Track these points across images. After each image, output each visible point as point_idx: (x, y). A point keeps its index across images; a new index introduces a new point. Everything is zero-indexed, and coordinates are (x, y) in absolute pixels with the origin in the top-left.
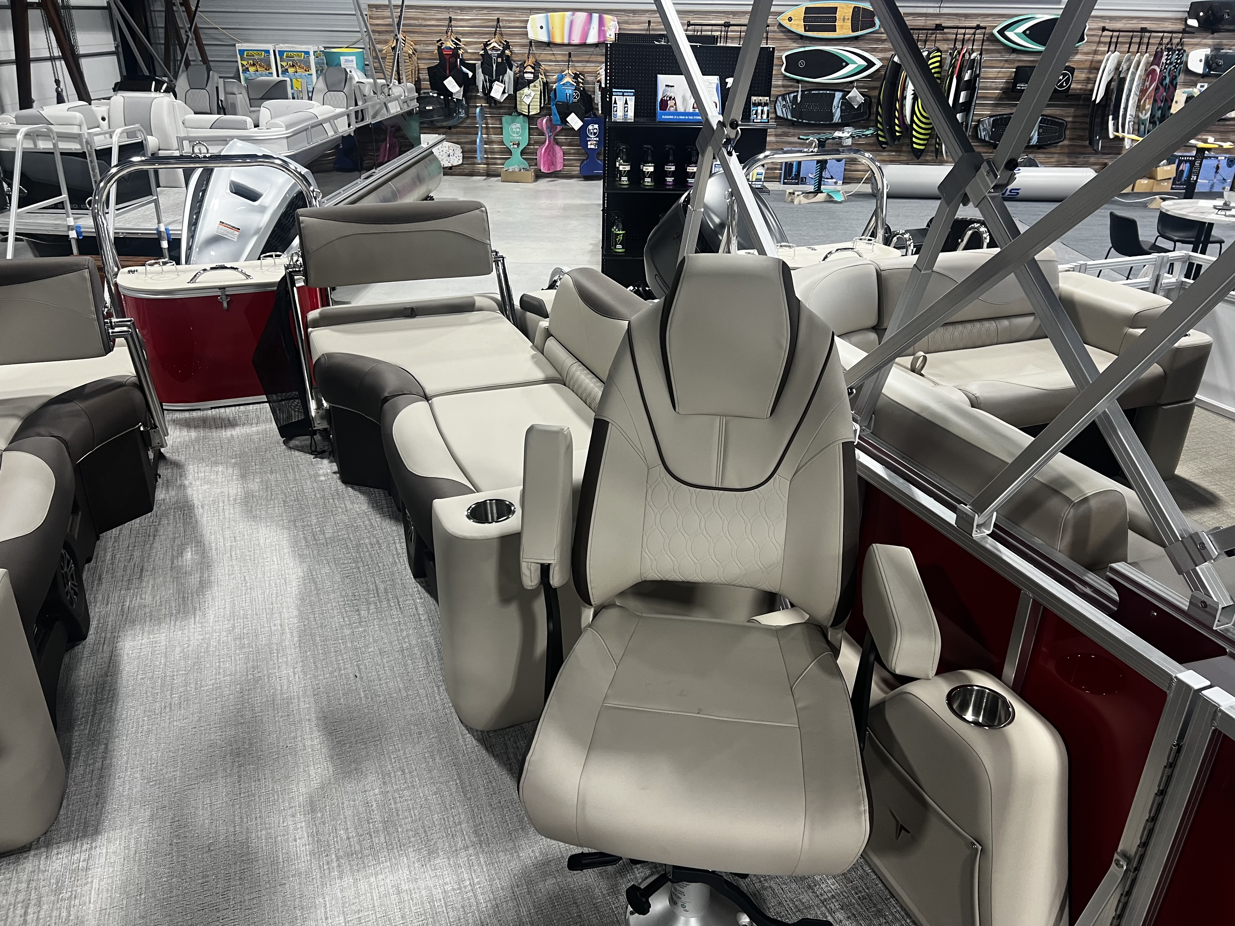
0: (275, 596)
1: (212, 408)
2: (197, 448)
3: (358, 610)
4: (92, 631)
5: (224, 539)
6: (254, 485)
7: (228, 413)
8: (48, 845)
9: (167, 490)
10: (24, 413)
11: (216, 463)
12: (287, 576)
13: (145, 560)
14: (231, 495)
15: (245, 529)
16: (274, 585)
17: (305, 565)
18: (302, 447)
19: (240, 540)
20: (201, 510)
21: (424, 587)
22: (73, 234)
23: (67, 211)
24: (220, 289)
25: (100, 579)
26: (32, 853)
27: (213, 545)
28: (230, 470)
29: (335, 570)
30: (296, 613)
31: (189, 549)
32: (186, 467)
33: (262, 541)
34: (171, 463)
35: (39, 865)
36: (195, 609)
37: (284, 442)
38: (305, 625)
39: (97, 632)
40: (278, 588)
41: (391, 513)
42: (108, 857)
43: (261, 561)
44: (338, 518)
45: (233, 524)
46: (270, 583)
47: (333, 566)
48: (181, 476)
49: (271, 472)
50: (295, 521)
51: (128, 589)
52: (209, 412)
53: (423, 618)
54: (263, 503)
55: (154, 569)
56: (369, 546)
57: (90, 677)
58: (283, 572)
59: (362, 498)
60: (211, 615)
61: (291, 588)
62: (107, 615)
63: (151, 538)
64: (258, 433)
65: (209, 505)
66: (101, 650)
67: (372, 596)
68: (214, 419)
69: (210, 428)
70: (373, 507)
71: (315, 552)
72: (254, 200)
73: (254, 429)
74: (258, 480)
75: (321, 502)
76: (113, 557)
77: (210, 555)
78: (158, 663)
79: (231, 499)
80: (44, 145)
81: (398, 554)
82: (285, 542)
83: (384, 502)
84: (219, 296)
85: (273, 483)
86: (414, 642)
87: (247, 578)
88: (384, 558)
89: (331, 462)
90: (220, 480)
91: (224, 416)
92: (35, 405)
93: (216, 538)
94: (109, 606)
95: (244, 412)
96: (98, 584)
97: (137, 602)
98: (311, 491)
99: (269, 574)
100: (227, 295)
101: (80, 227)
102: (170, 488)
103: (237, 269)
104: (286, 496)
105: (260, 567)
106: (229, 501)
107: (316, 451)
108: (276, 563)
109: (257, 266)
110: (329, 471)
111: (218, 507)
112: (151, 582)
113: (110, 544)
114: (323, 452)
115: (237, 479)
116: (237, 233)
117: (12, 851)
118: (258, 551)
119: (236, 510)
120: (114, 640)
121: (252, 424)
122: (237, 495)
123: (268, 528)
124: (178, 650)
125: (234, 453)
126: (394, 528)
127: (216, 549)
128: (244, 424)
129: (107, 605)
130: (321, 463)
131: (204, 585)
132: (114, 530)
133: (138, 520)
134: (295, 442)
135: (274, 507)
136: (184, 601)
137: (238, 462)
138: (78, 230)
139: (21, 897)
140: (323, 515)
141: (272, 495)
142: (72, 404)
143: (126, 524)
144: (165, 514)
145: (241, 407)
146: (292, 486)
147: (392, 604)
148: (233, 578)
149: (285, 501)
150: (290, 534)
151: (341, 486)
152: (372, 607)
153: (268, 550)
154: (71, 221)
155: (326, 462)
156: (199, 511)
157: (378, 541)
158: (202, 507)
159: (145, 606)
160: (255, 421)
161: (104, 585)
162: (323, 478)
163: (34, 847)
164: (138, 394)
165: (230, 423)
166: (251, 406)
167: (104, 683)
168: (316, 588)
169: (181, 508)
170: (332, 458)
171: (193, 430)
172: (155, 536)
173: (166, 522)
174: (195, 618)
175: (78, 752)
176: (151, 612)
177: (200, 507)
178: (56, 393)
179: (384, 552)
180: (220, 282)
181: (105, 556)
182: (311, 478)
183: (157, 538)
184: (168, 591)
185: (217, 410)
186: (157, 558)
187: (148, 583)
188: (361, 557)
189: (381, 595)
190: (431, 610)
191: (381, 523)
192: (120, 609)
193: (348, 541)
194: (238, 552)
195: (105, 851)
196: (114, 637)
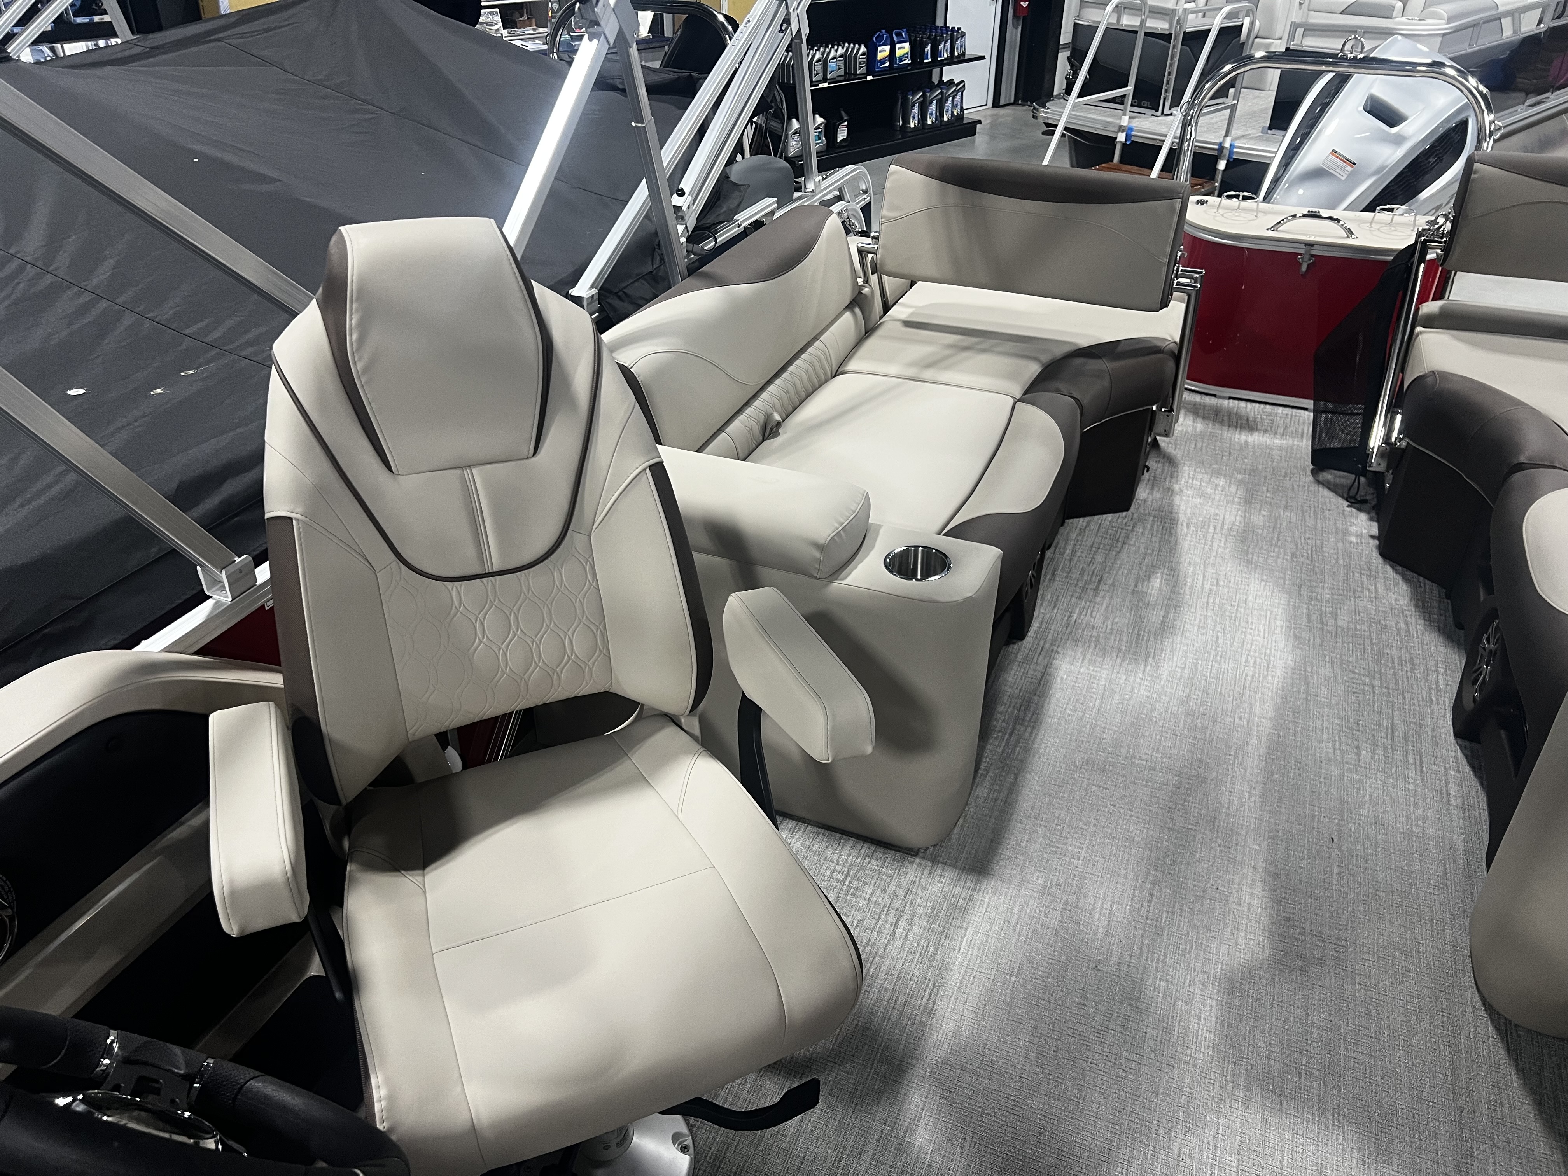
0: (1250, 679)
1: (1230, 398)
2: (1199, 446)
3: (1357, 747)
4: (1031, 633)
5: (1204, 576)
6: (1259, 518)
7: (1248, 410)
8: (935, 860)
9: (1152, 489)
10: (1046, 358)
11: (1218, 473)
12: (1272, 658)
13: (1107, 569)
14: (1227, 521)
15: (1233, 575)
16: (1252, 662)
17: (1299, 652)
18: (1336, 485)
19: (1223, 587)
20: (1185, 529)
21: (1466, 756)
22: (1121, 137)
23: (1126, 108)
24: (1306, 245)
25: (1053, 574)
26: (918, 860)
27: (1189, 580)
28: (1233, 489)
29: (1339, 677)
30: (1270, 714)
31: (1159, 575)
32: (1180, 467)
33: (1250, 598)
34: (1164, 456)
35: (921, 878)
36: (1148, 654)
37: (1313, 472)
38: (1279, 736)
39: (1036, 637)
40: (1257, 670)
41: (1442, 626)
42: (988, 910)
43: (1243, 624)
44: (1360, 604)
45: (1221, 561)
46: (1247, 659)
47: (1338, 671)
48: (1172, 477)
49: (1286, 508)
50: (1300, 586)
51: (1080, 598)
52: (1226, 402)
53: (1453, 802)
54: (1265, 547)
55: (1113, 585)
56: (1396, 661)
57: (1017, 688)
58: (1268, 651)
59: (1404, 587)
60: (1165, 670)
61: (1272, 676)
62: (1051, 621)
63: (1119, 545)
64: (1280, 448)
65: (1196, 526)
66: (1035, 661)
67: (1383, 735)
68: (1230, 413)
69: (1222, 423)
70: (1417, 606)
71: (1318, 641)
72: (1392, 125)
73: (1278, 441)
74: (1265, 513)
75: (1342, 572)
76: (1074, 552)
77: (1182, 591)
78: (1091, 704)
79: (1226, 527)
80: (1129, 21)
81: (1438, 690)
82: (1280, 610)
83: (1435, 604)
84: (1301, 254)
85: (1284, 524)
86: (1430, 832)
87: (1220, 641)
88: (1415, 686)
89: (1371, 519)
90: (1217, 497)
91: (1243, 412)
92: (1059, 352)
93: (1194, 572)
94: (1056, 611)
95: (1270, 414)
96: (1050, 580)
97: (1085, 619)
98: (1332, 551)
99: (1249, 646)
100: (1312, 256)
101: (1131, 129)
102: (1156, 489)
103: (1338, 220)
104: (1297, 548)
105: (1239, 632)
106: (1222, 528)
107: (1354, 498)
108: (1262, 634)
109: (1364, 222)
110: (1365, 531)
111: (1207, 532)
112: (1106, 601)
113: (1073, 536)
114: (1364, 501)
115: (1239, 503)
116: (1349, 168)
117: (899, 847)
118: (1243, 610)
119: (1228, 545)
120: (1051, 655)
121: (1276, 433)
122: (1234, 524)
123: (1263, 583)
124: (1117, 699)
125: (1244, 467)
126: (1442, 649)
127: (1192, 587)
128: (1265, 431)
129: (1054, 608)
130: (1357, 518)
131: (1165, 629)
132: (1081, 519)
133: (1110, 517)
134: (1328, 476)
135: (1278, 557)
136: (1138, 639)
137: (1247, 480)
138: (1129, 132)
139: (897, 904)
140: (1341, 592)
141: (1278, 539)
142: (1100, 361)
143: (1096, 517)
144: (1141, 520)
145: (1268, 407)
146: (1307, 536)
147: (1411, 760)
148: (1202, 634)
149: (1293, 555)
150: (1289, 601)
151: (1376, 560)
152: (1380, 751)
153: (1255, 613)
154: (1125, 121)
155: (1363, 516)
156: (1182, 530)
157: (1411, 658)
158: (1188, 526)
159: (1093, 627)
160: (1281, 430)
161: (1056, 583)
162: (1354, 539)
163: (921, 855)
164: (1171, 364)
165: (1248, 425)
166: (1281, 409)
167: (1030, 702)
168: (1307, 692)
169: (1163, 519)
170: (1374, 514)
171: (1200, 420)
172: (1124, 543)
173: (1141, 530)
174: (1145, 666)
175: (987, 771)
176: (1098, 636)
177: (1185, 524)
178: (1084, 343)
179: (1416, 678)
180: (1311, 235)
181: (1065, 549)
182: (1337, 533)
183: (1126, 547)
184: (1122, 620)
185: (1236, 402)
186: (1120, 573)
187: (1103, 601)
188: (1381, 673)
189: (1396, 739)
190: (1469, 796)
191: (1423, 634)
192: (1066, 618)
193: (1368, 642)
194: (1217, 601)
195: (987, 900)
196: (1053, 650)
